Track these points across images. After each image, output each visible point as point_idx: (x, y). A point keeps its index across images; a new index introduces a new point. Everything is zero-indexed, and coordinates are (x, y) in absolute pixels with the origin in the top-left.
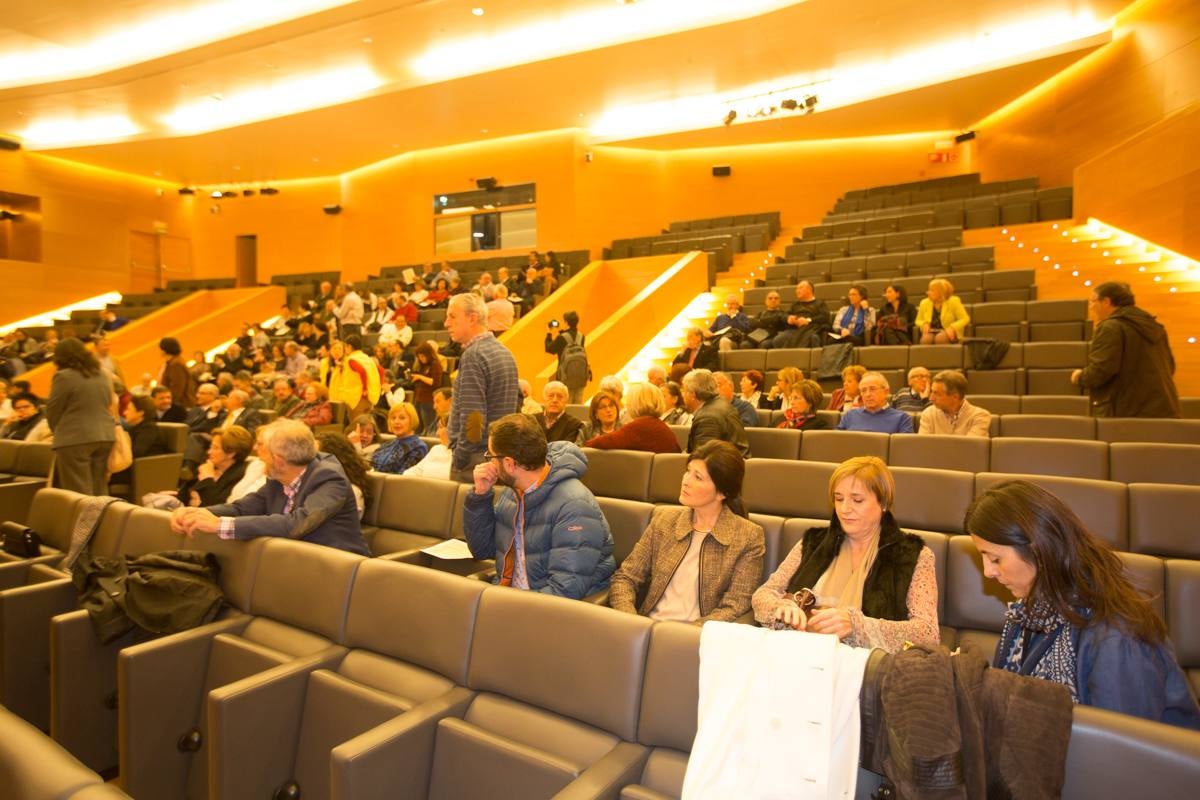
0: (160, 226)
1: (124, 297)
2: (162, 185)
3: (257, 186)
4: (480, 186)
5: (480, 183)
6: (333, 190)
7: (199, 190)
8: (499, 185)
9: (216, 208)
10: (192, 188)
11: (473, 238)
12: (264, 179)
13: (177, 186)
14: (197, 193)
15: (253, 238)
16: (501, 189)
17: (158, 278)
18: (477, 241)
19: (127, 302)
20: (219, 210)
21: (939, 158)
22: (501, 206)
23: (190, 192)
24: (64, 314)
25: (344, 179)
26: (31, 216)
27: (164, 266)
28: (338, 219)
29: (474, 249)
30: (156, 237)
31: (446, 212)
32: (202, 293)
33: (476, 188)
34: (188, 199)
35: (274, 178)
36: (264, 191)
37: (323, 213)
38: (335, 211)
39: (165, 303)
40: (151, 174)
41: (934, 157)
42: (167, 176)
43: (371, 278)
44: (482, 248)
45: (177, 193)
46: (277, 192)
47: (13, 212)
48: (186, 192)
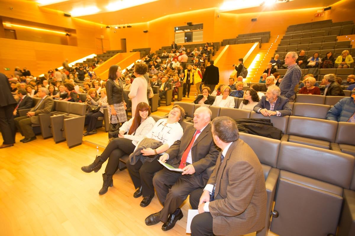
0: (102, 37)
1: (97, 55)
2: (102, 25)
3: (126, 25)
4: (188, 25)
5: (188, 24)
6: (145, 26)
7: (111, 27)
8: (193, 24)
9: (115, 32)
10: (109, 26)
11: (185, 39)
12: (128, 23)
13: (105, 26)
14: (110, 27)
15: (125, 39)
16: (193, 25)
17: (103, 50)
18: (186, 40)
19: (99, 56)
20: (116, 32)
21: (318, 15)
22: (192, 30)
23: (109, 27)
24: (85, 59)
25: (148, 23)
26: (73, 35)
27: (104, 47)
28: (147, 34)
29: (185, 42)
30: (101, 39)
31: (177, 32)
32: (119, 54)
33: (186, 25)
34: (108, 29)
35: (131, 23)
36: (128, 27)
37: (143, 32)
38: (146, 32)
39: (112, 56)
40: (100, 23)
41: (316, 15)
42: (103, 23)
43: (160, 49)
44: (187, 42)
45: (106, 28)
46: (131, 27)
47: (69, 34)
48: (108, 27)
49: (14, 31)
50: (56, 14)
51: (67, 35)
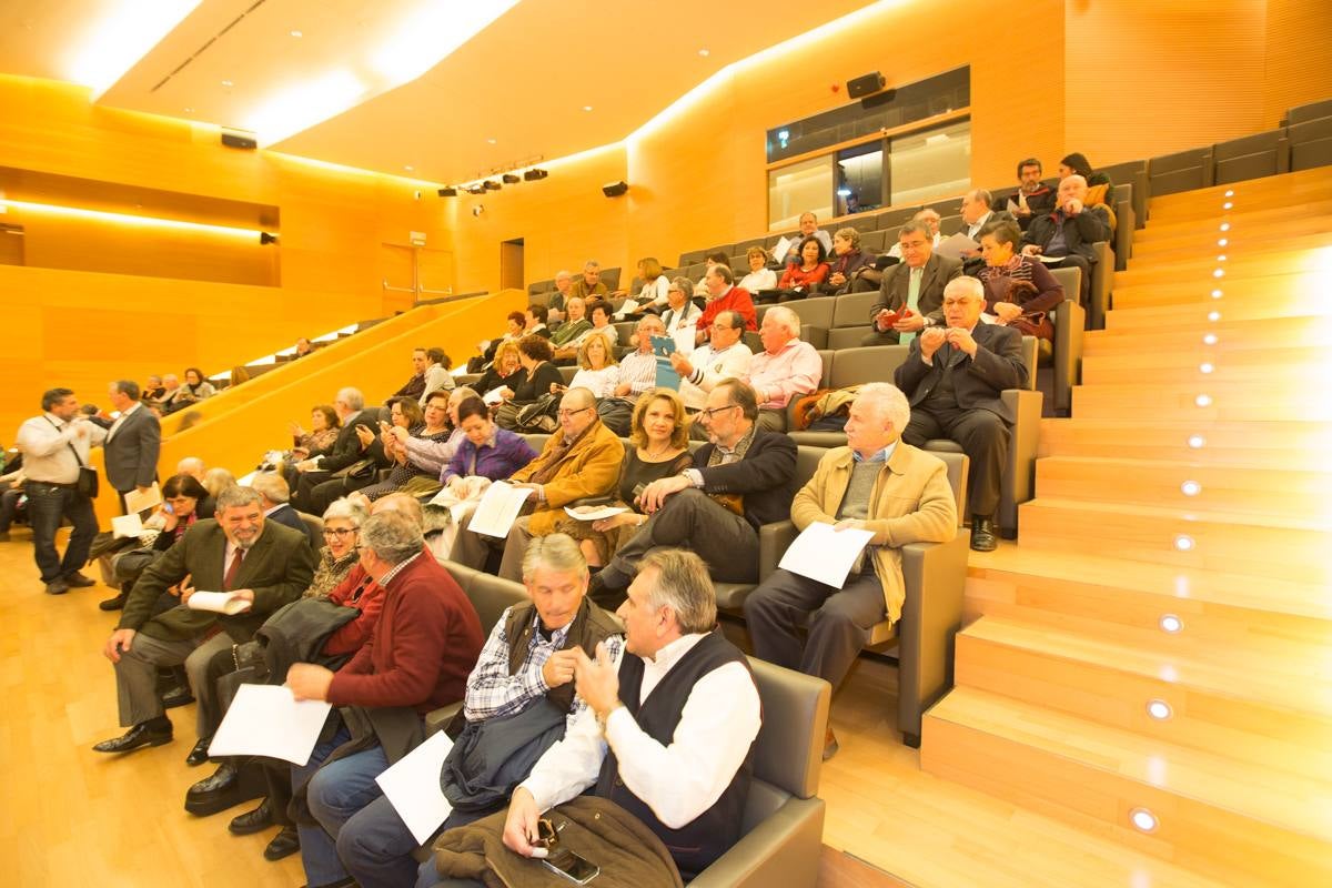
0: (418, 237)
2: (418, 185)
3: (522, 169)
4: (853, 95)
5: (855, 87)
6: (616, 162)
7: (460, 187)
8: (888, 85)
9: (478, 209)
10: (453, 185)
11: (836, 199)
12: (529, 159)
13: (437, 186)
14: (458, 192)
15: (520, 243)
16: (892, 93)
18: (843, 201)
20: (483, 211)
23: (452, 193)
25: (632, 141)
27: (421, 286)
28: (628, 202)
30: (413, 250)
34: (452, 202)
35: (543, 156)
36: (530, 176)
37: (602, 193)
38: (617, 191)
40: (403, 172)
42: (425, 177)
44: (852, 211)
45: (437, 194)
46: (545, 174)
47: (272, 234)
48: (448, 192)
49: (20, 228)
50: (183, 137)
51: (266, 239)
